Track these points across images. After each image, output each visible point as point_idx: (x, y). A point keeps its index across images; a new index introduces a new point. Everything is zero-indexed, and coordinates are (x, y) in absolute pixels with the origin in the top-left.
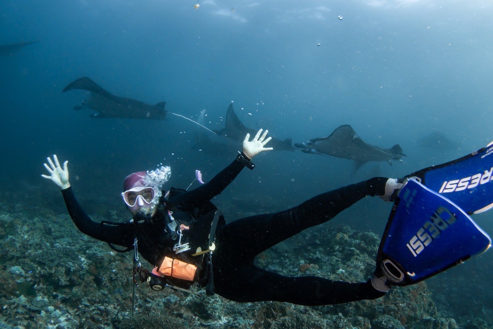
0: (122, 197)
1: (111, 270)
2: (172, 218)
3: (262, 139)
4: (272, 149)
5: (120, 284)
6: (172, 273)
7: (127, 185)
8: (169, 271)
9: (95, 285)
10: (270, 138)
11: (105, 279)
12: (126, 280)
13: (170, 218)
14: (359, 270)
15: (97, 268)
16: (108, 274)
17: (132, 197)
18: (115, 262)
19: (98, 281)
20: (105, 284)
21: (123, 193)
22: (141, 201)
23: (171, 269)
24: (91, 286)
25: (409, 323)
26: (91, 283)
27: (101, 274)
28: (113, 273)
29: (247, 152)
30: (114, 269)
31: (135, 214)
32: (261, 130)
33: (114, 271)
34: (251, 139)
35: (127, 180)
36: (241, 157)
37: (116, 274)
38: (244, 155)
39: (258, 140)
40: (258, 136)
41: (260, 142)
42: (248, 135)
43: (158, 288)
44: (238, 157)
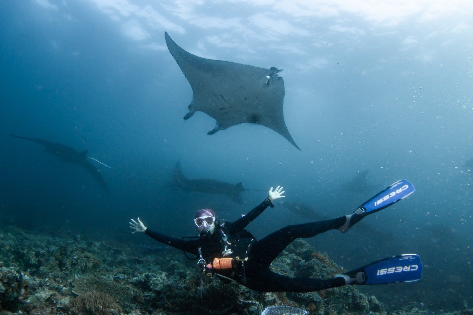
0: (194, 222)
1: (73, 257)
2: (225, 235)
3: (279, 191)
4: (284, 197)
5: (80, 268)
6: (220, 266)
7: (199, 215)
8: (218, 265)
9: (59, 269)
10: (284, 192)
11: (68, 262)
12: (85, 265)
13: (223, 235)
14: (286, 264)
15: (61, 254)
16: (70, 259)
17: (200, 222)
18: (77, 252)
19: (61, 265)
20: (67, 267)
21: (195, 220)
22: (205, 224)
23: (219, 264)
24: (55, 269)
25: (328, 297)
26: (56, 267)
27: (64, 260)
28: (75, 259)
29: (270, 198)
30: (76, 256)
31: (201, 232)
32: (279, 186)
33: (75, 257)
34: (273, 191)
35: (198, 213)
36: (267, 200)
37: (77, 260)
38: (269, 199)
39: (277, 191)
40: (277, 189)
41: (278, 193)
42: (272, 188)
43: (210, 275)
44: (265, 200)
